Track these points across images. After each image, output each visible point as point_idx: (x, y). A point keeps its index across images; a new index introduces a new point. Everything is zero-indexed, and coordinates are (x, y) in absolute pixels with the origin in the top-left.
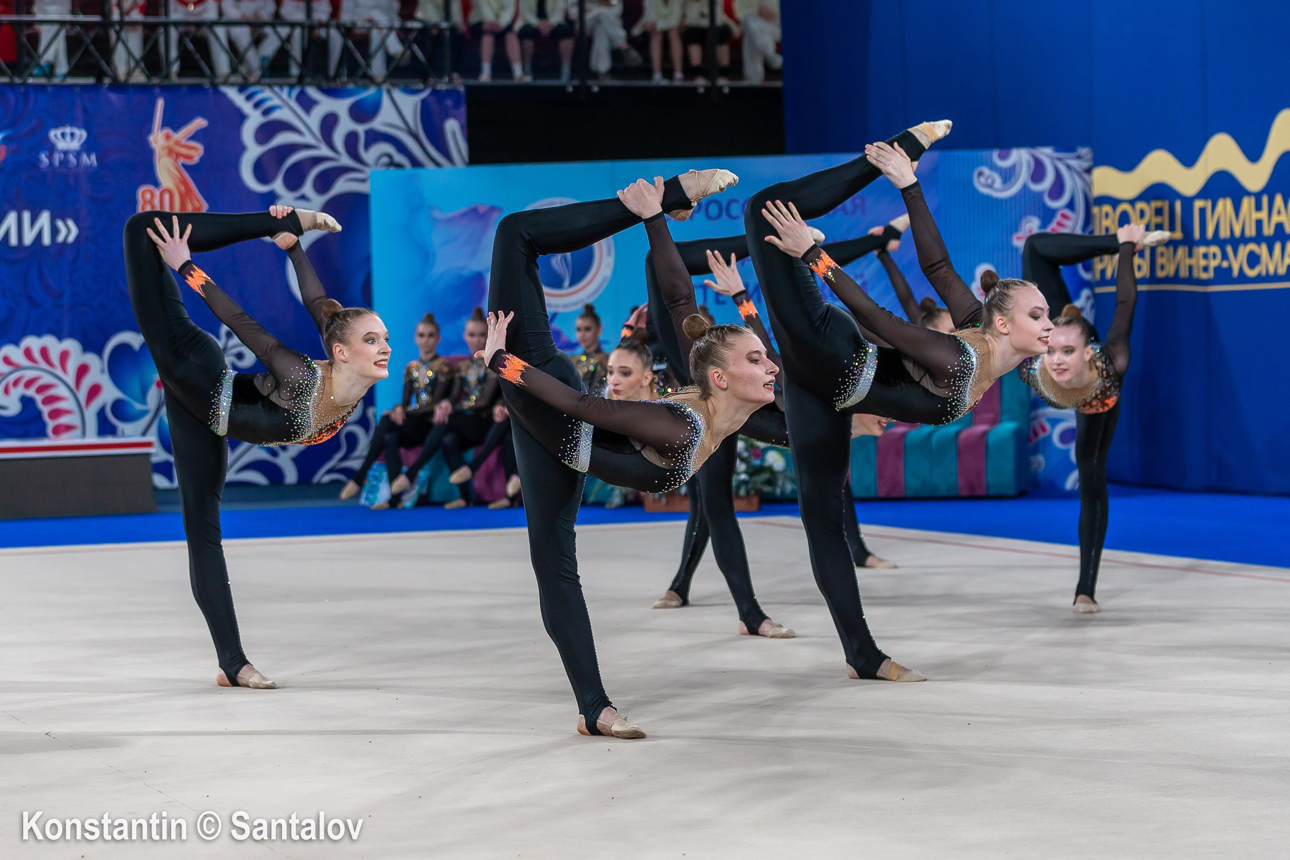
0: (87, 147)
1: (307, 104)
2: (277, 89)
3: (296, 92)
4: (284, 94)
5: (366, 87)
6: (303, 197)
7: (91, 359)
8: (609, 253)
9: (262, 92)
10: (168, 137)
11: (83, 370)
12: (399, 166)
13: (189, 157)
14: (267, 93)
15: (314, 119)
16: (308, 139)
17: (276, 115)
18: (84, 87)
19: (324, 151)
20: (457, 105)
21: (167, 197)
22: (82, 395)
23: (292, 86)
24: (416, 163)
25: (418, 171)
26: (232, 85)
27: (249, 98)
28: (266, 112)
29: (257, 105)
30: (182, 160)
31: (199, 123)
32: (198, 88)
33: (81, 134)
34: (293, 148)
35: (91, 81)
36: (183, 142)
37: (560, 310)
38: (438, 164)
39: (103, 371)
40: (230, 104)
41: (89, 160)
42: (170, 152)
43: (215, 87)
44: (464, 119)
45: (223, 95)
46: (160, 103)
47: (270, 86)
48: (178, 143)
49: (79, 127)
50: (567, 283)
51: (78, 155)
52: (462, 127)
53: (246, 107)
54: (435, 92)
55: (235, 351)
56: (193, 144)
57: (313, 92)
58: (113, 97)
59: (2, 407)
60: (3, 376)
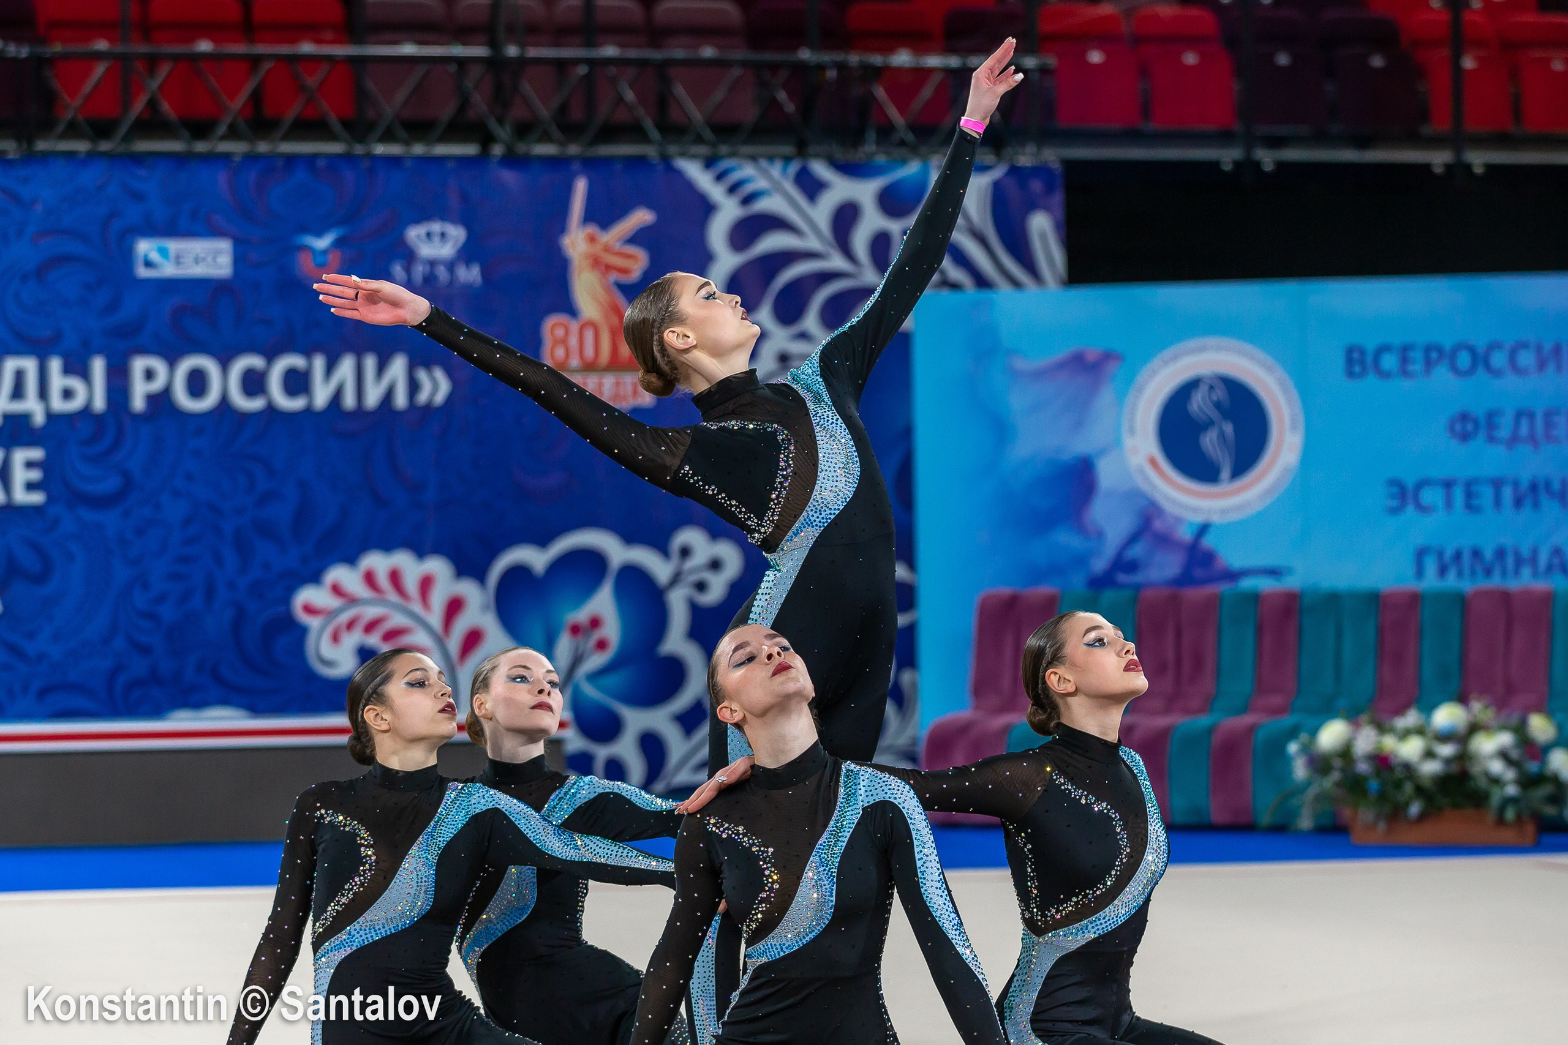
0: (466, 254)
1: (812, 188)
2: (764, 163)
3: (794, 168)
4: (776, 170)
5: (903, 161)
6: (804, 336)
7: (468, 589)
8: (1294, 427)
9: (740, 167)
10: (592, 239)
11: (454, 607)
12: (955, 286)
13: (624, 271)
14: (747, 170)
15: (822, 211)
16: (812, 243)
17: (764, 205)
18: (462, 160)
19: (837, 262)
20: (1049, 189)
21: (589, 335)
22: (454, 643)
23: (787, 159)
24: (982, 282)
25: (985, 295)
26: (694, 157)
27: (720, 177)
28: (747, 200)
29: (732, 189)
30: (613, 276)
31: (642, 217)
32: (639, 162)
33: (457, 234)
34: (787, 257)
35: (470, 149)
36: (617, 246)
37: (1216, 519)
38: (1016, 284)
39: (485, 608)
40: (689, 187)
41: (470, 275)
42: (596, 263)
43: (666, 160)
44: (1060, 212)
45: (679, 174)
46: (581, 187)
47: (754, 158)
48: (607, 249)
49: (454, 222)
50: (1225, 474)
51: (451, 266)
52: (1058, 226)
53: (715, 192)
54: (1014, 171)
55: (694, 578)
56: (632, 250)
57: (820, 169)
58: (509, 177)
59: (329, 663)
60: (331, 614)
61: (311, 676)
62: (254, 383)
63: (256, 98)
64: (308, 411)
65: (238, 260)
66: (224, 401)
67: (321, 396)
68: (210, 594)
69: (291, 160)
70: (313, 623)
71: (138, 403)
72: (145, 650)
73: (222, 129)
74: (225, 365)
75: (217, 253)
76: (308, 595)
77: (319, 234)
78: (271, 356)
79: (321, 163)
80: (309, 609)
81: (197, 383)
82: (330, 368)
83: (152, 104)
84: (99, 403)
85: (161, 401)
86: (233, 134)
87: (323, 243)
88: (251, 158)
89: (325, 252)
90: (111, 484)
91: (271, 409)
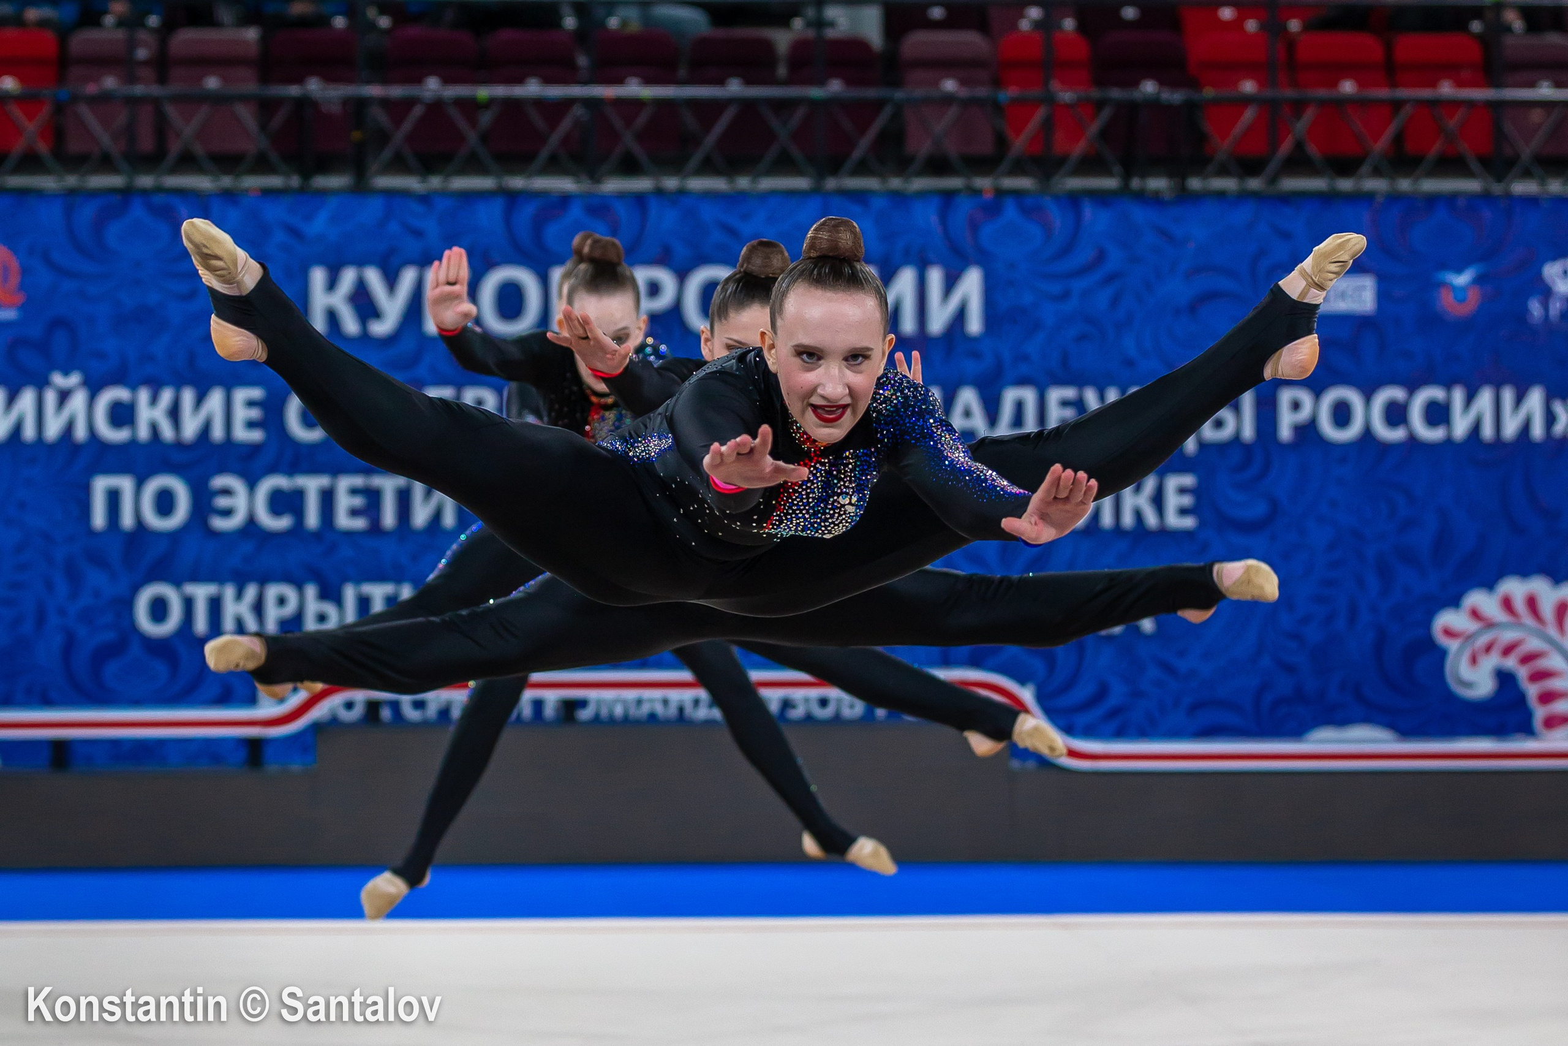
59: (1468, 685)
60: (1469, 638)
61: (1450, 697)
62: (1396, 414)
63: (1398, 140)
64: (1449, 441)
65: (1382, 296)
66: (1368, 433)
67: (1460, 427)
68: (1353, 614)
69: (1432, 200)
70: (1453, 645)
71: (1285, 432)
72: (1290, 669)
73: (1365, 168)
74: (1368, 396)
75: (1363, 288)
76: (1447, 619)
77: (1459, 270)
78: (1412, 388)
79: (1461, 203)
80: (1449, 633)
81: (1342, 414)
82: (1469, 399)
83: (1299, 146)
84: (1248, 432)
85: (1307, 431)
86: (1377, 172)
87: (1462, 279)
88: (1394, 198)
89: (1465, 289)
90: (1258, 509)
91: (1412, 440)
